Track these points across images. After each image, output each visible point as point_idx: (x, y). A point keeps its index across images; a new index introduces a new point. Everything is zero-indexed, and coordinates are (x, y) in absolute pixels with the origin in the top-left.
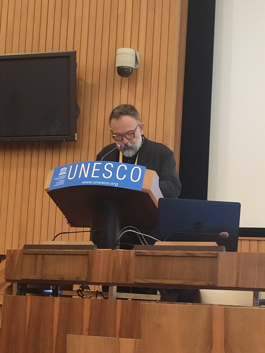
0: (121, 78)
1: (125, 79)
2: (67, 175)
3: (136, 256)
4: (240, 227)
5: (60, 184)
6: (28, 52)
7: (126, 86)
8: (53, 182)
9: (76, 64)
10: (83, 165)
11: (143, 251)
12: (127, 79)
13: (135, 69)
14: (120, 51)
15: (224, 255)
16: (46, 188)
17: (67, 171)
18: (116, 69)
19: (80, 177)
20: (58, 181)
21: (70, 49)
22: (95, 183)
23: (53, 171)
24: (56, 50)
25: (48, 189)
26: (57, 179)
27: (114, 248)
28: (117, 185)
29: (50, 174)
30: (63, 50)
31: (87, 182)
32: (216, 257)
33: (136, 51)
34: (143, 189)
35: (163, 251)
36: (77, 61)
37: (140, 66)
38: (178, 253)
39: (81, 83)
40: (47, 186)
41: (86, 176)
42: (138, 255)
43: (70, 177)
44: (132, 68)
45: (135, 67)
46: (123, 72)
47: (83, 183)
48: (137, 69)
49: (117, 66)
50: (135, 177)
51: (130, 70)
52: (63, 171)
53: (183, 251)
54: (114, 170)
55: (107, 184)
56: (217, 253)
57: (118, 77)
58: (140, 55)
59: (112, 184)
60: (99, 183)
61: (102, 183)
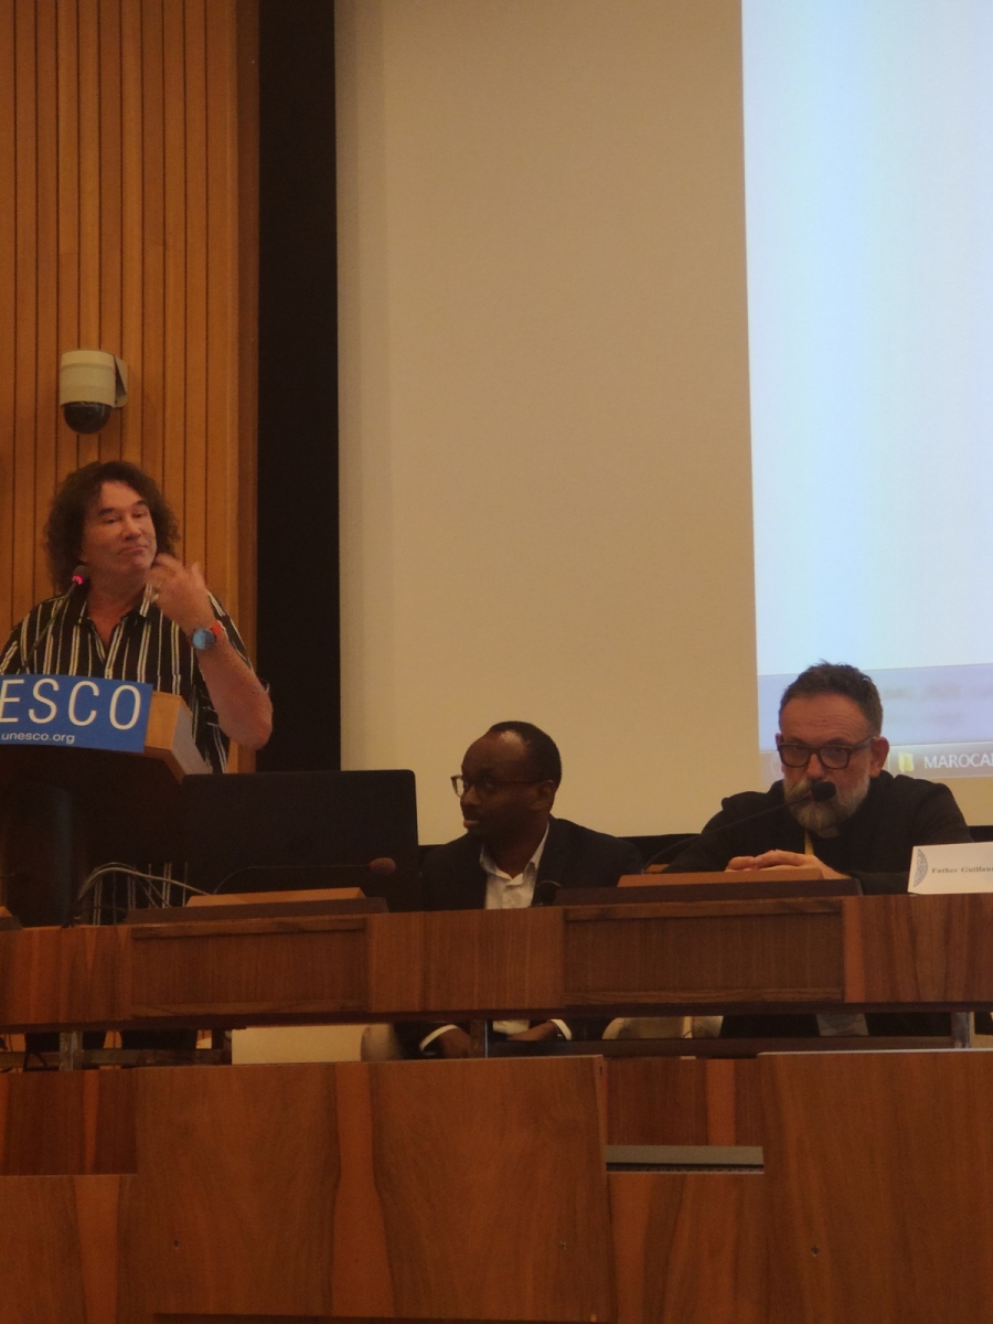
0: (78, 437)
1: (90, 439)
3: (136, 940)
4: (420, 843)
11: (155, 925)
12: (94, 438)
13: (117, 408)
14: (70, 358)
15: (383, 922)
18: (61, 412)
22: (7, 738)
27: (68, 921)
28: (71, 741)
32: (361, 929)
33: (118, 360)
34: (146, 748)
35: (212, 923)
37: (131, 400)
38: (254, 923)
42: (138, 938)
44: (108, 407)
45: (116, 402)
46: (83, 418)
48: (121, 408)
49: (64, 399)
50: (124, 716)
51: (103, 413)
53: (267, 920)
54: (61, 699)
55: (44, 738)
56: (365, 919)
57: (68, 434)
58: (129, 367)
59: (58, 738)
60: (20, 737)
61: (29, 737)
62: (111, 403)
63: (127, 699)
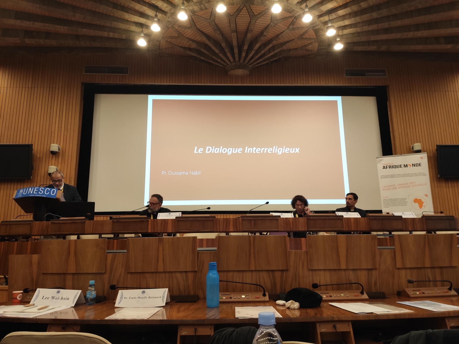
1: (54, 156)
2: (23, 192)
4: (95, 211)
5: (20, 196)
6: (11, 143)
7: (54, 158)
8: (17, 195)
9: (33, 149)
10: (30, 188)
14: (52, 145)
15: (87, 222)
16: (13, 197)
17: (23, 191)
18: (50, 152)
19: (29, 193)
20: (19, 195)
21: (30, 143)
22: (35, 196)
23: (17, 191)
24: (24, 143)
25: (14, 198)
26: (18, 194)
28: (45, 196)
29: (15, 192)
30: (27, 143)
31: (32, 195)
32: (85, 222)
33: (59, 146)
34: (56, 198)
35: (63, 221)
36: (33, 148)
37: (61, 151)
38: (69, 222)
39: (34, 157)
40: (14, 197)
41: (31, 193)
42: (52, 223)
43: (24, 193)
46: (53, 153)
47: (30, 195)
49: (51, 150)
50: (53, 193)
51: (56, 152)
52: (21, 191)
54: (44, 191)
55: (41, 196)
56: (85, 221)
57: (51, 155)
58: (61, 147)
59: (43, 196)
60: (37, 195)
61: (39, 196)
62: (58, 151)
63: (54, 191)
